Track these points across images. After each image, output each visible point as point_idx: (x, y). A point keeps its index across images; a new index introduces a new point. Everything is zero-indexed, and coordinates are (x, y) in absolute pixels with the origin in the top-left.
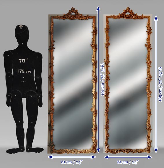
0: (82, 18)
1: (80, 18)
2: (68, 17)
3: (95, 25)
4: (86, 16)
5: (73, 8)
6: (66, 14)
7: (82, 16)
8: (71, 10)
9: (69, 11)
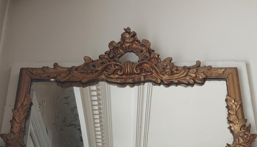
0: (172, 73)
1: (166, 77)
2: (105, 69)
3: (241, 106)
4: (193, 67)
5: (127, 31)
6: (95, 57)
7: (173, 66)
8: (117, 39)
9: (111, 44)
